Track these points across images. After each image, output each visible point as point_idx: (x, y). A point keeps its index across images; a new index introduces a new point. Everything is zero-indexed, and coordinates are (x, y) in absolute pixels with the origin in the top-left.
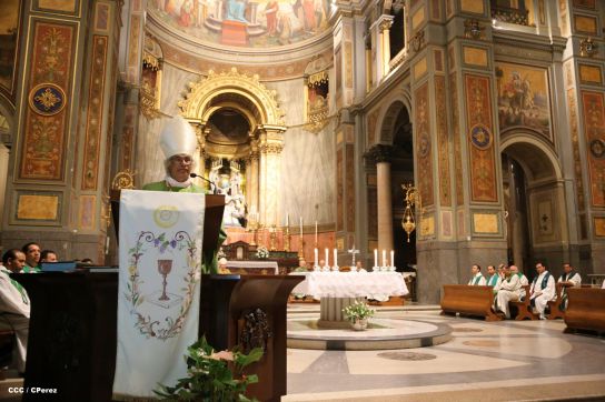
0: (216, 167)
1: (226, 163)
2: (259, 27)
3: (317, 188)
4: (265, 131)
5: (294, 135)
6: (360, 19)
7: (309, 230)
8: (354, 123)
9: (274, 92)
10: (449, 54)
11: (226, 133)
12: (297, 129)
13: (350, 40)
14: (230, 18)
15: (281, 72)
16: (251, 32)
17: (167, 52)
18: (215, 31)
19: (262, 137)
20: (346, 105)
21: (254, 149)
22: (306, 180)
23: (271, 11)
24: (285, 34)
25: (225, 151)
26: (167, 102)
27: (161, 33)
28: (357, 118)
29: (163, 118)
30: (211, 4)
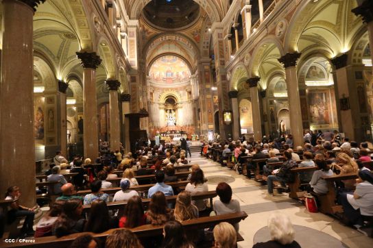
1: (170, 110)
2: (175, 78)
3: (190, 116)
5: (185, 104)
7: (189, 126)
8: (195, 103)
9: (180, 94)
11: (170, 103)
12: (185, 102)
14: (168, 77)
15: (181, 89)
16: (173, 79)
17: (155, 88)
18: (165, 81)
19: (178, 104)
21: (176, 107)
22: (188, 114)
23: (177, 74)
24: (181, 79)
25: (170, 107)
26: (156, 100)
27: (153, 85)
29: (155, 104)
30: (163, 75)
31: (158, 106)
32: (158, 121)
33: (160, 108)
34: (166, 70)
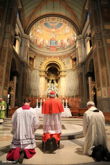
0: (50, 82)
1: (53, 80)
2: (59, 46)
3: (75, 85)
4: (61, 71)
5: (68, 72)
6: (82, 40)
7: (73, 97)
8: (82, 67)
9: (63, 62)
10: (102, 42)
11: (53, 73)
12: (69, 70)
13: (80, 46)
14: (52, 45)
15: (65, 56)
16: (57, 48)
17: (36, 54)
18: (48, 48)
19: (61, 73)
20: (80, 62)
21: (59, 76)
22: (72, 83)
23: (62, 42)
24: (65, 47)
25: (52, 78)
26: (37, 66)
27: (35, 50)
28: (83, 65)
29: (35, 70)
30: (47, 42)
31: (38, 73)
32: (37, 90)
33: (40, 76)
34: (51, 37)
